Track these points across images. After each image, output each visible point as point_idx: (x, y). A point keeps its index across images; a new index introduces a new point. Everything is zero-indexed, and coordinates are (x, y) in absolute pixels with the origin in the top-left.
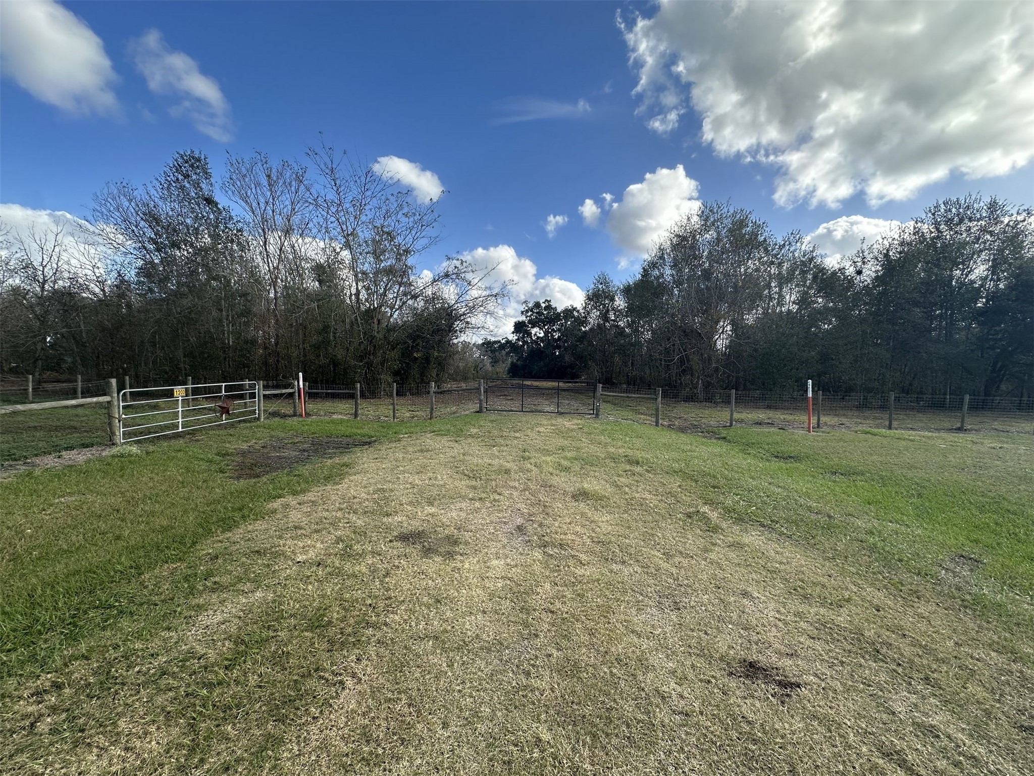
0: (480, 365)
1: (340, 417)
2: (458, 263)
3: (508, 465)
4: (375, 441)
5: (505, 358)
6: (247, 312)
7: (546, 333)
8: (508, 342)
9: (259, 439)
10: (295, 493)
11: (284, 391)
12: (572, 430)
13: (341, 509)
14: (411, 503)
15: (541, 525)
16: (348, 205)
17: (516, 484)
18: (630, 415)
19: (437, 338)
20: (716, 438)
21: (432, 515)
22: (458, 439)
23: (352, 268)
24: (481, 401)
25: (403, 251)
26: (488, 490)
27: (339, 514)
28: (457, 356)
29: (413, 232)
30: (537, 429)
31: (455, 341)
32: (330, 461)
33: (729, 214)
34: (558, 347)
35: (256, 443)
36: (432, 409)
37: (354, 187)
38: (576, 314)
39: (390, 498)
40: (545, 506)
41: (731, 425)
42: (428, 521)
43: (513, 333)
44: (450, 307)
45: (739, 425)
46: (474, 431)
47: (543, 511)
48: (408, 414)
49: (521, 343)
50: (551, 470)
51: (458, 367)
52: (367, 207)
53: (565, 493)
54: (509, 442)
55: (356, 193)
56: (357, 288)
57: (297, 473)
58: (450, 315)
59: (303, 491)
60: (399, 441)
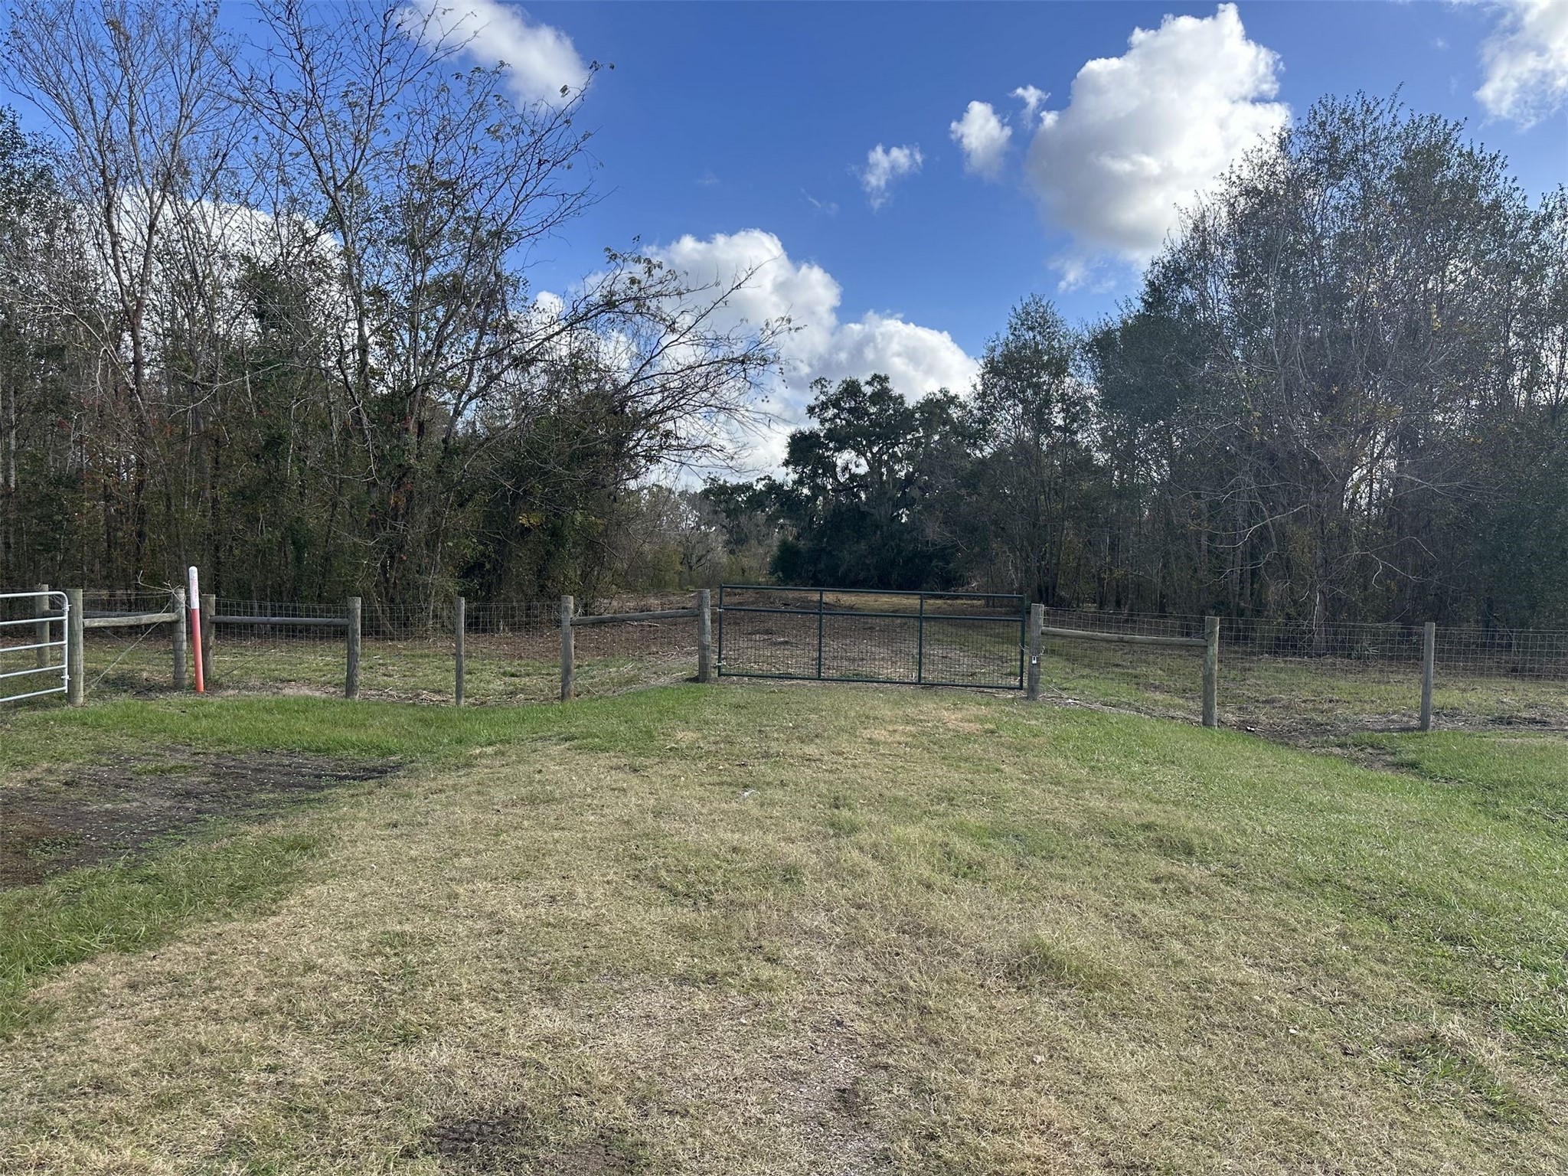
0: (700, 550)
1: (306, 691)
2: (639, 271)
3: (796, 852)
4: (398, 766)
5: (764, 530)
6: (58, 401)
7: (875, 464)
8: (773, 488)
9: (61, 759)
10: (127, 944)
11: (146, 618)
12: (967, 738)
13: (257, 1013)
14: (486, 994)
15: (919, 1088)
16: (336, 105)
17: (820, 920)
18: (1125, 692)
19: (582, 474)
20: (1388, 765)
21: (552, 1041)
22: (638, 761)
23: (347, 279)
24: (703, 648)
25: (489, 233)
26: (734, 944)
27: (248, 1034)
28: (637, 526)
29: (517, 180)
30: (867, 734)
31: (633, 485)
32: (256, 830)
33: (1397, 130)
34: (908, 503)
35: (50, 771)
36: (567, 671)
37: (354, 55)
38: (955, 413)
39: (423, 973)
40: (924, 1010)
41: (1424, 726)
42: (539, 1067)
43: (786, 463)
44: (617, 390)
45: (1447, 726)
46: (685, 736)
47: (920, 1030)
48: (498, 685)
49: (806, 491)
50: (926, 872)
51: (641, 554)
52: (389, 111)
53: (981, 960)
54: (787, 775)
55: (360, 71)
56: (361, 336)
57: (153, 869)
58: (617, 411)
59: (157, 938)
60: (468, 765)
